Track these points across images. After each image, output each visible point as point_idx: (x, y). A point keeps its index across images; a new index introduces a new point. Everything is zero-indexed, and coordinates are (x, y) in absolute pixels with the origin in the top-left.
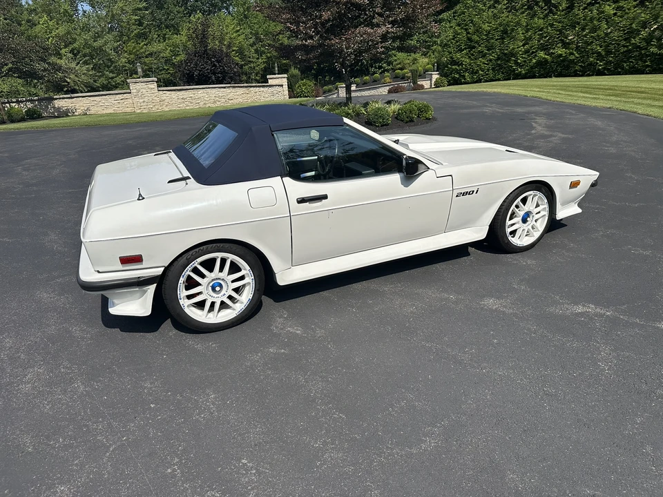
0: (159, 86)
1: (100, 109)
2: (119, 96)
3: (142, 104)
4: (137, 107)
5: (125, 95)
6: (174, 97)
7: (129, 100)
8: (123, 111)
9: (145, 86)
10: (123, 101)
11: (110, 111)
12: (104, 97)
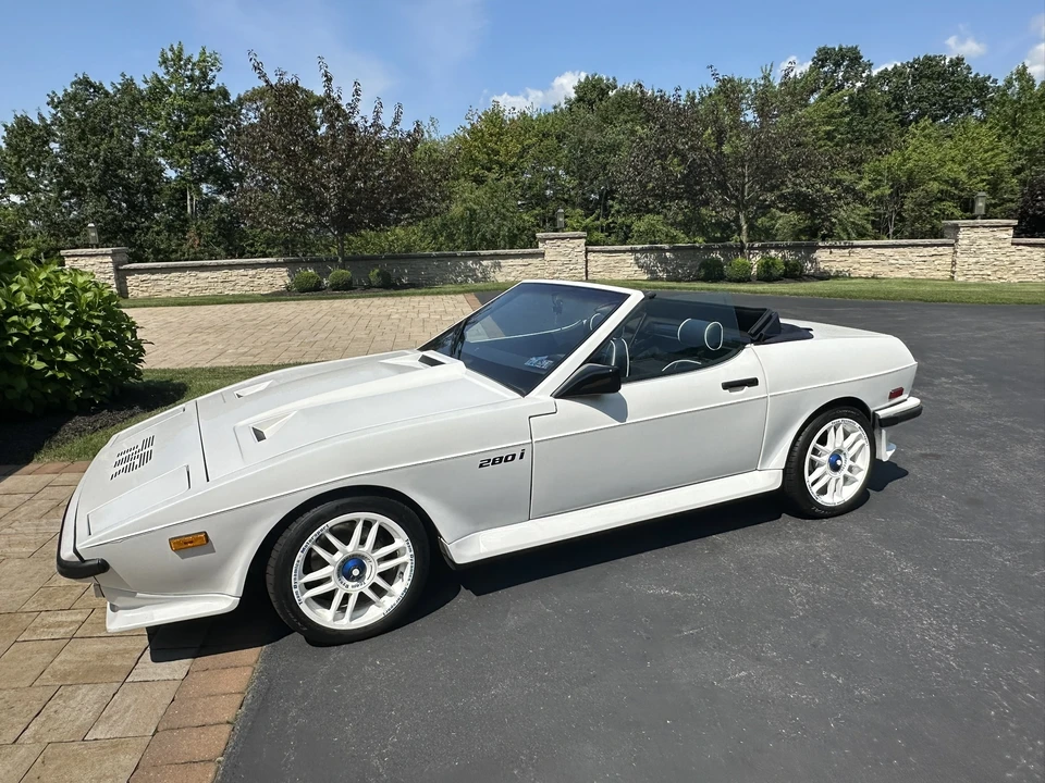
0: (1016, 235)
1: (886, 269)
2: (929, 249)
3: (972, 267)
4: (962, 271)
5: (941, 249)
6: (1036, 257)
7: (944, 258)
8: (928, 276)
9: (989, 235)
10: (933, 258)
11: (904, 274)
12: (901, 249)
